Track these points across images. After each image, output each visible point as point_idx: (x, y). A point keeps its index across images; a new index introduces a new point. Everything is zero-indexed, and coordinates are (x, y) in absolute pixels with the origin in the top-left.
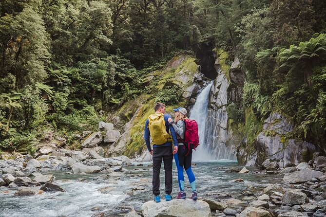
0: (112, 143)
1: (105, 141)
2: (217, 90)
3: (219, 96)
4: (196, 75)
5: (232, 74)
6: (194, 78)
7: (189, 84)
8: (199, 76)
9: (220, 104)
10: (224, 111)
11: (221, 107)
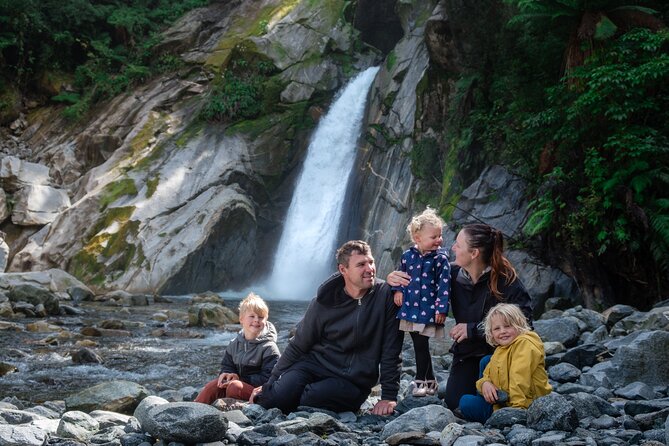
0: (39, 227)
1: (16, 219)
2: (393, 87)
3: (395, 105)
4: (335, 33)
5: (433, 37)
6: (325, 40)
7: (310, 58)
8: (343, 35)
9: (397, 129)
10: (406, 154)
11: (399, 139)
